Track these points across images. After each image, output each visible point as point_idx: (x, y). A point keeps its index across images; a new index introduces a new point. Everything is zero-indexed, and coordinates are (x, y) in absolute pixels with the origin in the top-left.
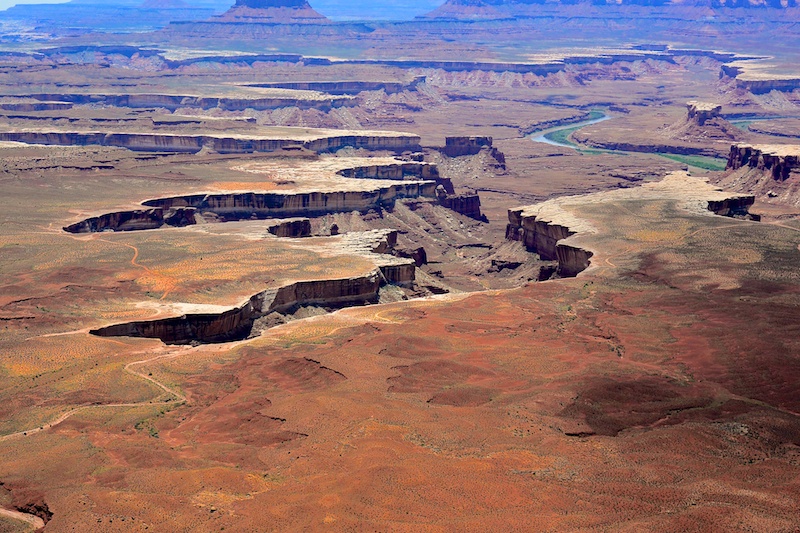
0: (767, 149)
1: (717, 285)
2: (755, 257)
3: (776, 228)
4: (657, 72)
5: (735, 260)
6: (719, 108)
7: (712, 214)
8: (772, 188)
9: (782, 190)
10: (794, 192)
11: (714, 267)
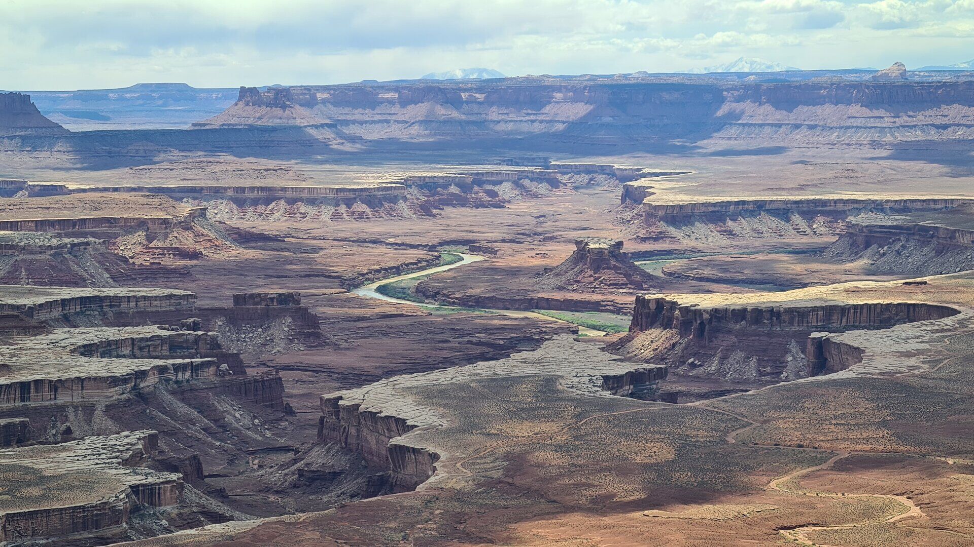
0: (685, 299)
1: (614, 496)
2: (667, 453)
3: (696, 410)
4: (535, 196)
5: (638, 459)
6: (620, 244)
7: (607, 394)
8: (695, 355)
9: (706, 358)
10: (724, 358)
11: (609, 469)
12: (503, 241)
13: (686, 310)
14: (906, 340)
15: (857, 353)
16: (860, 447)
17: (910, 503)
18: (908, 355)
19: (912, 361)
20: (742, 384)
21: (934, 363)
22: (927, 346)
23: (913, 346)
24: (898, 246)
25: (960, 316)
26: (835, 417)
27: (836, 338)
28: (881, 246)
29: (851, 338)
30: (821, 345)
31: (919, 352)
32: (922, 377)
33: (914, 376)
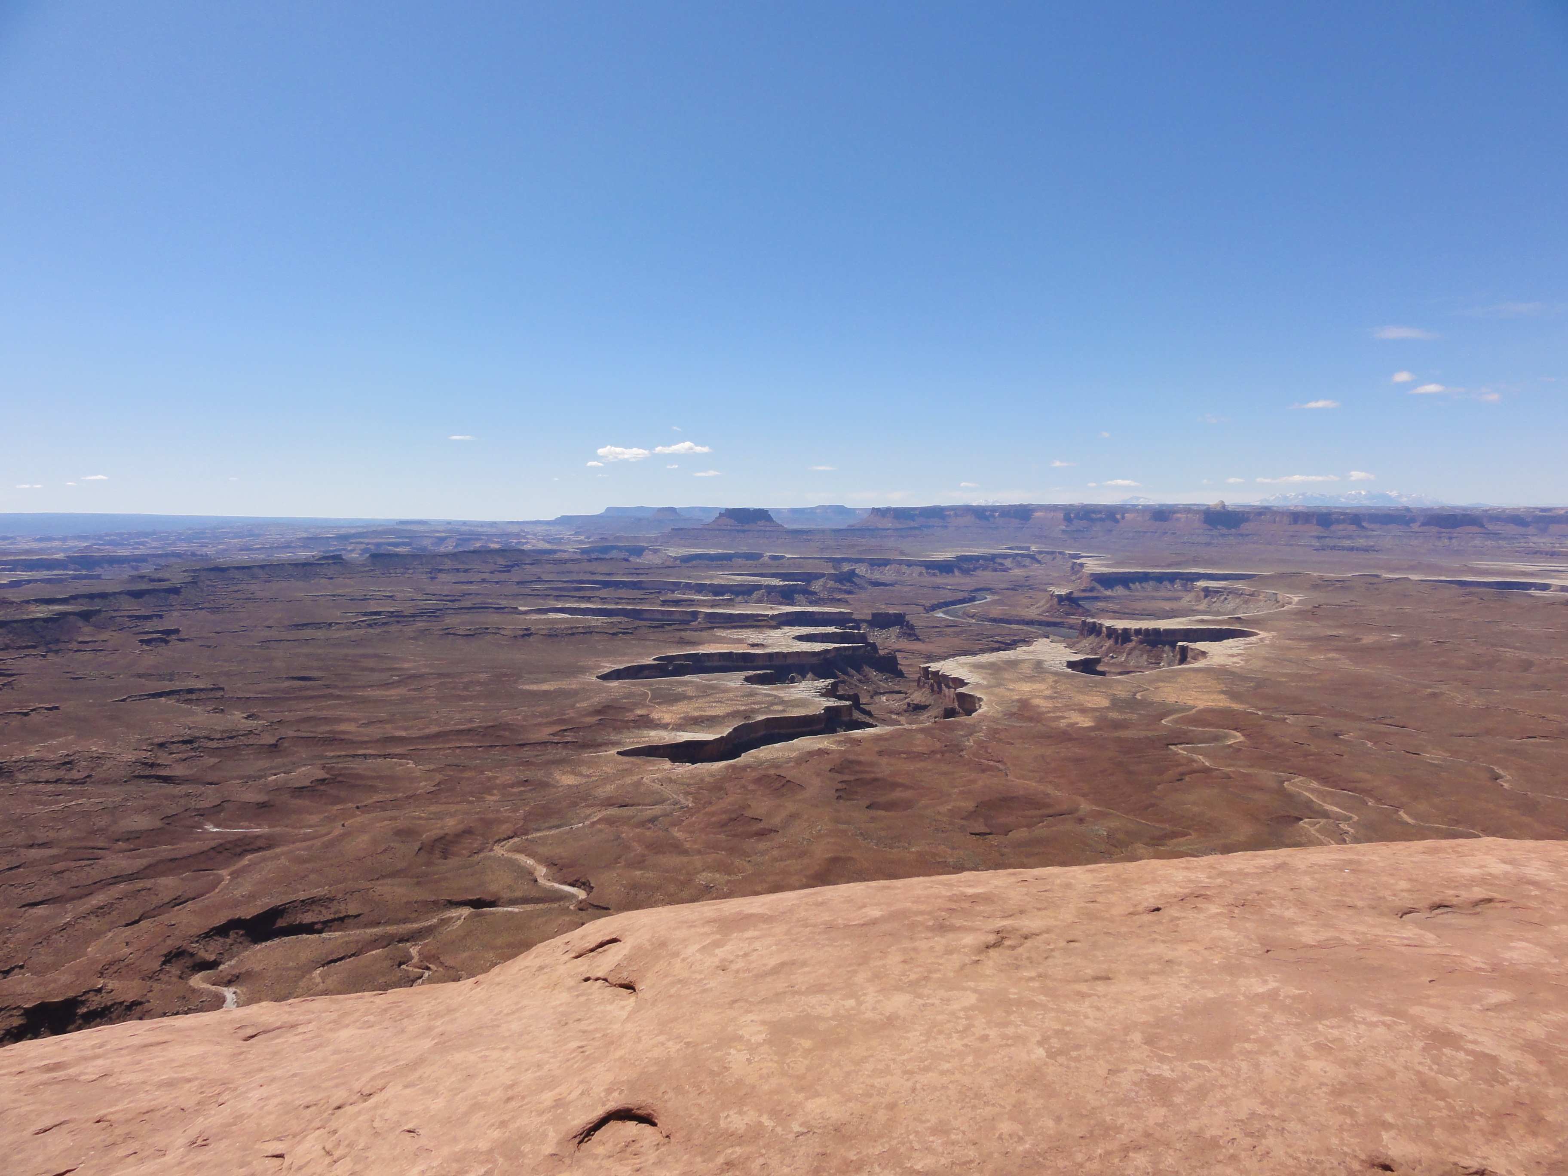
0: (1107, 623)
1: (1077, 724)
2: (1105, 703)
3: (1119, 681)
4: (1024, 566)
5: (1089, 705)
6: (1071, 593)
7: (1070, 670)
8: (1113, 652)
9: (1120, 653)
10: (1129, 654)
11: (1074, 710)
12: (1008, 589)
13: (1108, 628)
14: (1231, 648)
15: (1204, 654)
16: (1209, 704)
17: (1238, 734)
18: (1233, 656)
19: (1235, 659)
20: (1139, 668)
21: (1247, 661)
22: (1242, 652)
23: (1235, 651)
24: (1222, 598)
25: (1259, 636)
26: (1195, 687)
27: (1192, 645)
28: (1213, 598)
29: (1200, 646)
30: (1184, 650)
31: (1239, 655)
32: (1241, 668)
33: (1236, 667)
